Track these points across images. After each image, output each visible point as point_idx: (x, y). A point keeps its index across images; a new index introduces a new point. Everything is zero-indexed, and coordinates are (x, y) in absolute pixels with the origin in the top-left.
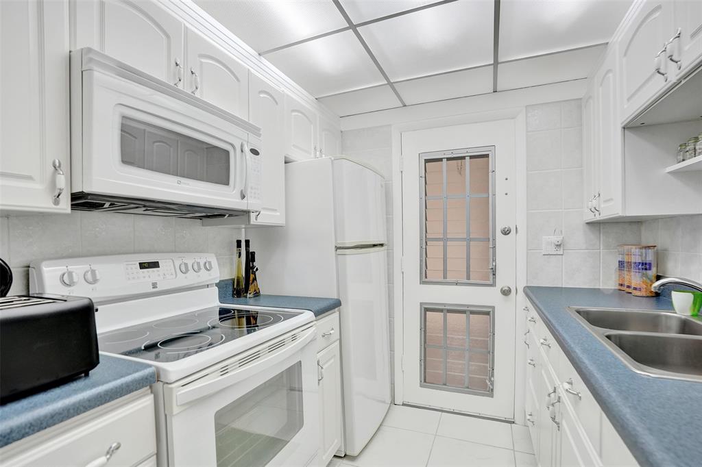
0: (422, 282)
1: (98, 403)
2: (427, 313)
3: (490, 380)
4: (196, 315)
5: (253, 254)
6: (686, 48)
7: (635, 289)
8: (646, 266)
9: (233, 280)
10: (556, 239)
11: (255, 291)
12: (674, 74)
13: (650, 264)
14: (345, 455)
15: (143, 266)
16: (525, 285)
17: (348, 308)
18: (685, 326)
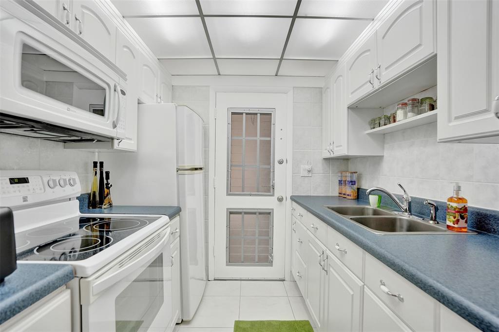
0: (228, 194)
1: (30, 302)
2: (231, 215)
3: (271, 256)
4: (64, 223)
5: (107, 173)
6: (383, 74)
7: (348, 195)
8: (353, 183)
9: (89, 195)
10: (308, 167)
11: (109, 202)
12: (377, 85)
13: (355, 182)
14: (182, 321)
15: (13, 181)
16: (291, 195)
17: (186, 213)
18: (375, 212)
